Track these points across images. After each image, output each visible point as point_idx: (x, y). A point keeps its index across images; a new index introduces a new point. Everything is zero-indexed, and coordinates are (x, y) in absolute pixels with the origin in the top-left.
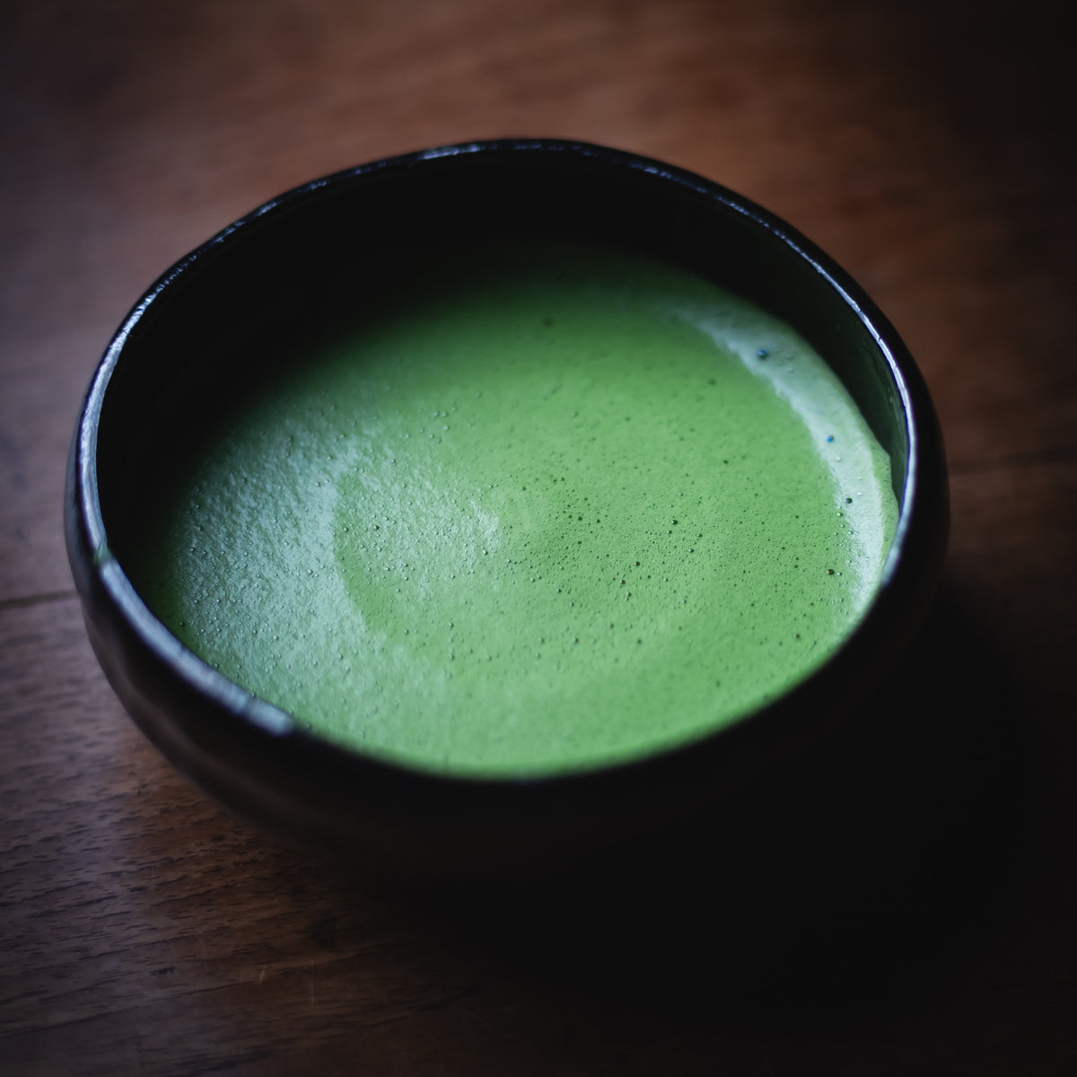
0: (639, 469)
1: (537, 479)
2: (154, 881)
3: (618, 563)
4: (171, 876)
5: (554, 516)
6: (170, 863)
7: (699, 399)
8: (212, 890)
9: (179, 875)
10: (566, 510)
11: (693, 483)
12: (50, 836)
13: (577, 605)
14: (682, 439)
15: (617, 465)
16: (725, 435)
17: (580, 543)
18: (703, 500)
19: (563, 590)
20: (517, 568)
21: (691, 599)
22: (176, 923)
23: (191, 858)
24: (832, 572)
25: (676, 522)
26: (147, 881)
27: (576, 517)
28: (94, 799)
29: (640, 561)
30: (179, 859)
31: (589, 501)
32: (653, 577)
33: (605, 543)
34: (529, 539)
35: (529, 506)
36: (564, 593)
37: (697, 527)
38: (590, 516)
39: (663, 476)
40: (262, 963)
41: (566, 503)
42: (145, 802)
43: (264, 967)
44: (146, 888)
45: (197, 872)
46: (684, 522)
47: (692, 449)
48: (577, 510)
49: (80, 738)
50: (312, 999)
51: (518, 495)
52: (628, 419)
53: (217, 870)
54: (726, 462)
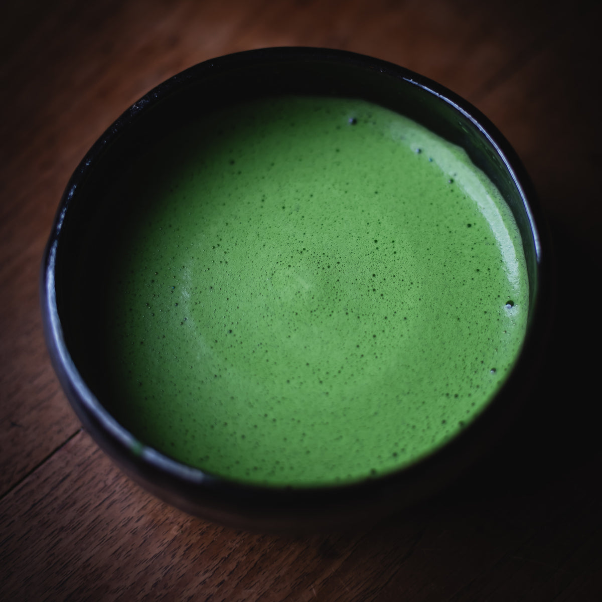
0: (337, 222)
1: (292, 257)
2: (225, 574)
3: (364, 280)
4: (231, 567)
5: (315, 274)
6: (226, 560)
7: (338, 164)
8: (257, 562)
9: (235, 564)
10: (319, 266)
11: (369, 214)
12: (154, 582)
13: (360, 316)
14: (346, 192)
15: (325, 225)
16: (365, 177)
17: (338, 280)
18: (381, 221)
19: (348, 311)
20: (317, 313)
21: (414, 280)
22: (252, 590)
23: (234, 550)
24: (469, 226)
25: (376, 241)
26: (221, 577)
27: (326, 267)
28: (162, 548)
29: (374, 273)
30: (229, 555)
31: (326, 254)
32: (386, 278)
33: (350, 273)
34: (312, 294)
35: (299, 275)
36: (350, 313)
37: (388, 238)
38: (332, 262)
39: (352, 219)
40: (310, 585)
41: (316, 262)
42: (189, 534)
43: (312, 586)
44: (224, 581)
45: (243, 557)
46: (379, 238)
47: (355, 195)
48: (324, 263)
49: (130, 520)
50: (347, 589)
51: (289, 272)
52: (312, 196)
53: (252, 549)
54: (376, 193)
